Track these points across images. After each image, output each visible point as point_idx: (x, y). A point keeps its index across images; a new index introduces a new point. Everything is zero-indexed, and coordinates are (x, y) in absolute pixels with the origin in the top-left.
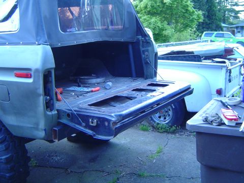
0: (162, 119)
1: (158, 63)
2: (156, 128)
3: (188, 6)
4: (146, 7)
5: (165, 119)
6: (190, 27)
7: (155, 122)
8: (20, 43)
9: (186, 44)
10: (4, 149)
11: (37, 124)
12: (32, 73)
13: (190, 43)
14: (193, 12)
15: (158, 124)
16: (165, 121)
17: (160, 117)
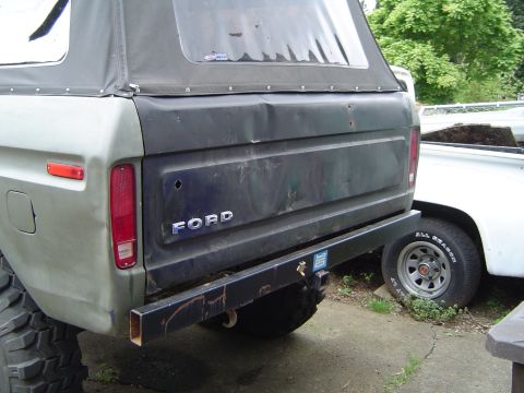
0: (424, 286)
1: (421, 151)
2: (407, 308)
3: (499, 20)
4: (402, 21)
5: (432, 286)
6: (504, 68)
7: (406, 292)
8: (64, 91)
9: (492, 109)
10: (23, 345)
12: (85, 167)
13: (502, 107)
14: (512, 35)
15: (414, 298)
16: (431, 293)
17: (419, 282)
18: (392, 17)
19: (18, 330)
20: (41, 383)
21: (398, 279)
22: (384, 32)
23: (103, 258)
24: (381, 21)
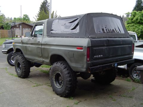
0: (137, 77)
2: (134, 81)
4: (137, 19)
5: (139, 76)
7: (134, 78)
8: (79, 37)
10: (69, 76)
11: (83, 66)
12: (83, 48)
15: (135, 79)
16: (139, 78)
17: (136, 76)
18: (135, 19)
19: (68, 74)
20: (71, 82)
21: (132, 75)
22: (133, 22)
23: (85, 60)
24: (132, 19)
